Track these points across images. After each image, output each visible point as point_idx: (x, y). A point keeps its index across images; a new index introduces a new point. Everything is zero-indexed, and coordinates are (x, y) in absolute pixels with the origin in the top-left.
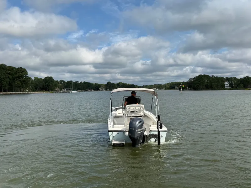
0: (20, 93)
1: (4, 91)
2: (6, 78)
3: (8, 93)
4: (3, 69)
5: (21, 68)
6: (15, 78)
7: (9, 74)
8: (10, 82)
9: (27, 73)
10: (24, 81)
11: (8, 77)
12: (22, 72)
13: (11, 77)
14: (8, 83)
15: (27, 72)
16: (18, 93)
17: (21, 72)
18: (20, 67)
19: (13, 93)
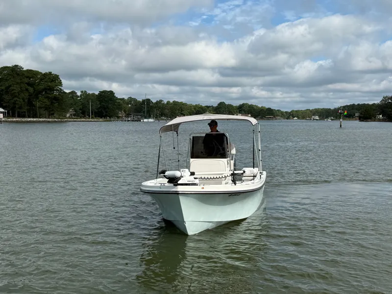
0: (48, 120)
1: (19, 116)
2: (22, 91)
3: (26, 119)
4: (18, 75)
5: (50, 73)
6: (40, 92)
7: (28, 84)
8: (29, 99)
9: (60, 83)
10: (56, 98)
11: (27, 90)
12: (51, 82)
13: (31, 90)
14: (26, 101)
15: (61, 81)
16: (44, 119)
17: (51, 80)
18: (48, 72)
19: (35, 120)
